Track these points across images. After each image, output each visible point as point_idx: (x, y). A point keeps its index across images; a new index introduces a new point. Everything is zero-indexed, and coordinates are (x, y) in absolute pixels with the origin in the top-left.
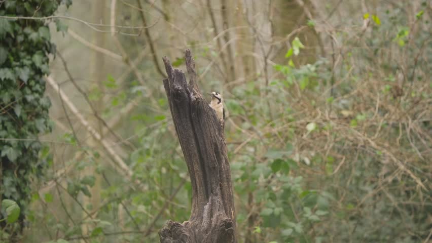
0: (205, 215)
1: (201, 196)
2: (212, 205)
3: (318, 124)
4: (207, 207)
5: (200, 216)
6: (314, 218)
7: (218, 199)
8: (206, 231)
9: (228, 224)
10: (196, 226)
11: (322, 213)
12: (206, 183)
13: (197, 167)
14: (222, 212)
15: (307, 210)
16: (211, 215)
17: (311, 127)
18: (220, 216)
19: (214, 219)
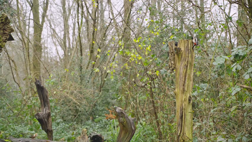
0: (44, 111)
1: (43, 107)
2: (46, 108)
3: (56, 92)
4: (45, 109)
5: (43, 111)
6: (57, 112)
7: (47, 108)
8: (45, 114)
9: (50, 113)
10: (42, 114)
11: (59, 111)
12: (44, 104)
13: (42, 101)
14: (48, 110)
15: (55, 110)
16: (46, 111)
17: (55, 92)
18: (48, 111)
19: (46, 112)
